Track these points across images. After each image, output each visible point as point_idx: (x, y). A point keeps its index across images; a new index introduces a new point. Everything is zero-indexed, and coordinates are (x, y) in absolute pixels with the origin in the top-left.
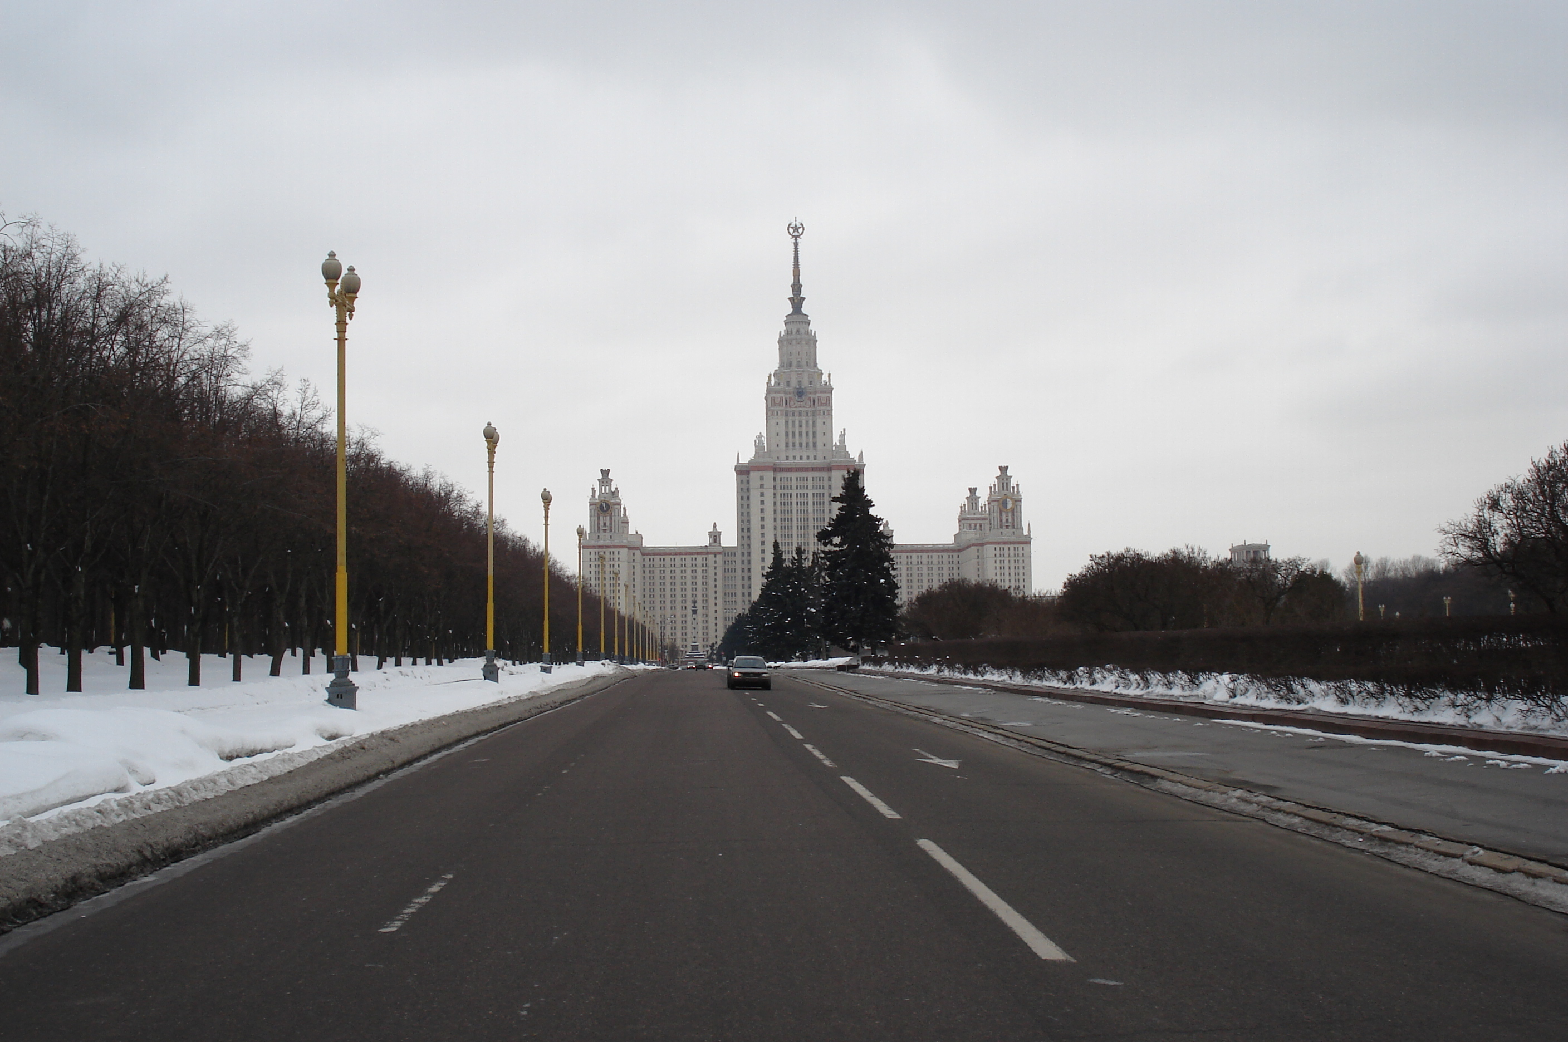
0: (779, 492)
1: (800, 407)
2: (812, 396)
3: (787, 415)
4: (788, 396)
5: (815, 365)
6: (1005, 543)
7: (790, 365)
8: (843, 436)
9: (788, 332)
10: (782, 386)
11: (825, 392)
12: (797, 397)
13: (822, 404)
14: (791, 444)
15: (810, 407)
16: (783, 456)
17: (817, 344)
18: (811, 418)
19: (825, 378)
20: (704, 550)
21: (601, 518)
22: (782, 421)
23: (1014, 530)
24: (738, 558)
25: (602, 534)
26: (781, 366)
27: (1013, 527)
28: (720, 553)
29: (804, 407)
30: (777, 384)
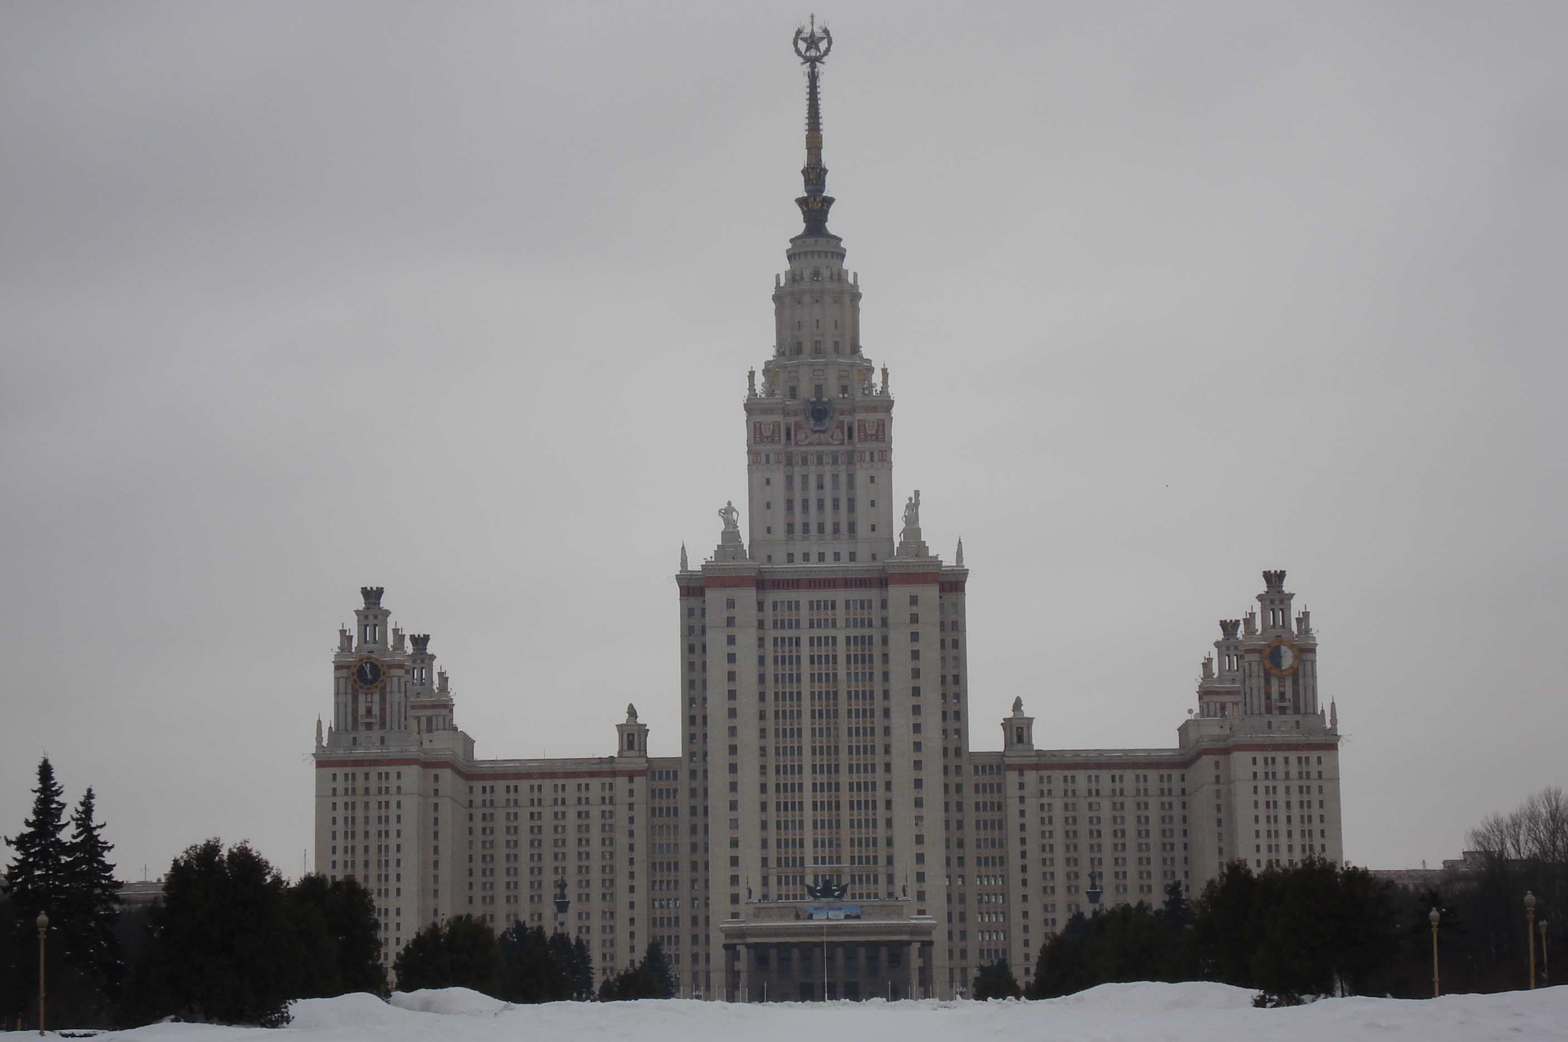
0: (770, 634)
1: (819, 444)
2: (846, 419)
3: (789, 462)
4: (792, 420)
5: (855, 349)
6: (1277, 747)
7: (798, 349)
8: (913, 507)
9: (794, 277)
10: (778, 396)
11: (874, 409)
12: (812, 422)
13: (867, 438)
14: (798, 527)
15: (842, 443)
16: (780, 556)
17: (861, 304)
18: (843, 467)
19: (877, 378)
20: (606, 767)
21: (362, 698)
22: (778, 477)
23: (1298, 717)
24: (684, 783)
25: (362, 734)
26: (780, 353)
27: (1297, 710)
28: (641, 773)
29: (828, 444)
30: (770, 392)
